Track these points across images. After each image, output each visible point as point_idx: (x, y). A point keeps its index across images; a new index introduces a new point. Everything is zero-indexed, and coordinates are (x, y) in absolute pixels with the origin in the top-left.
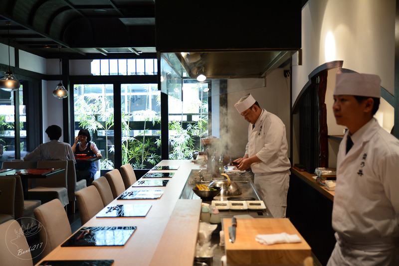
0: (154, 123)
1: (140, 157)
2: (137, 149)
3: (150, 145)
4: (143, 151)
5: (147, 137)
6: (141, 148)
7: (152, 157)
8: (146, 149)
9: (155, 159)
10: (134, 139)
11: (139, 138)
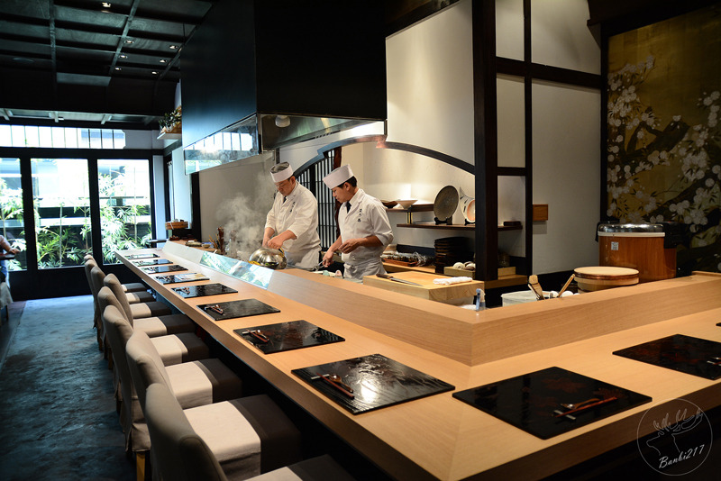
0: (75, 210)
1: (55, 252)
2: (53, 243)
3: (69, 238)
4: (60, 246)
5: (64, 227)
6: (56, 241)
7: (72, 252)
8: (64, 243)
9: (76, 254)
10: (47, 231)
11: (53, 228)
